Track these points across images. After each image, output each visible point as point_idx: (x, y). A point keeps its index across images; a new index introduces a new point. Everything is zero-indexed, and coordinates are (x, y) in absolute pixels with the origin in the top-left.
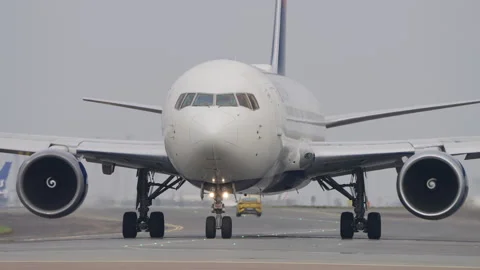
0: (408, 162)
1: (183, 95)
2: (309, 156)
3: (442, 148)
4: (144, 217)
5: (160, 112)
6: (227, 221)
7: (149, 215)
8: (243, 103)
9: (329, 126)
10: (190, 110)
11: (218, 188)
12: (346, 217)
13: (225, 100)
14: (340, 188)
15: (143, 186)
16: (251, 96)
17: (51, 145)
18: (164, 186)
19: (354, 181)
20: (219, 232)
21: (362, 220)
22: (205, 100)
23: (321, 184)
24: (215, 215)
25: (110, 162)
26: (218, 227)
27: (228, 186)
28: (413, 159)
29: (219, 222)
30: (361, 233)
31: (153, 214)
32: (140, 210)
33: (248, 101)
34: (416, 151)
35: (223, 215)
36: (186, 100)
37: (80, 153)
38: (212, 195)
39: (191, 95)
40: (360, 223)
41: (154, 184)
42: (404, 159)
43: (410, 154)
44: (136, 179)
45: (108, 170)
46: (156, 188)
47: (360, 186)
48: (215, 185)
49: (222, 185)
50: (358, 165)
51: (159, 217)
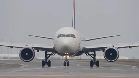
0: (106, 49)
1: (59, 35)
2: (84, 48)
3: (113, 46)
4: (46, 62)
5: (53, 39)
6: (68, 62)
7: (47, 61)
8: (72, 37)
9: (86, 41)
10: (60, 38)
11: (66, 55)
12: (91, 61)
13: (68, 36)
14: (90, 55)
15: (46, 55)
16: (74, 35)
17: (26, 46)
18: (51, 55)
19: (93, 54)
20: (66, 65)
21: (95, 62)
22: (64, 36)
23: (86, 54)
24: (65, 61)
25: (38, 49)
26: (66, 64)
27: (69, 55)
28: (107, 49)
29: (66, 63)
30: (95, 65)
31: (48, 61)
32: (46, 60)
33: (73, 36)
34: (108, 47)
35: (67, 61)
36: (59, 36)
37: (33, 47)
38: (65, 57)
39: (61, 35)
40: (95, 63)
41: (48, 54)
42: (105, 49)
43: (106, 48)
44: (45, 53)
45: (38, 51)
46: (49, 55)
47: (95, 55)
48: (66, 54)
49: (67, 55)
50: (94, 50)
51: (49, 61)
